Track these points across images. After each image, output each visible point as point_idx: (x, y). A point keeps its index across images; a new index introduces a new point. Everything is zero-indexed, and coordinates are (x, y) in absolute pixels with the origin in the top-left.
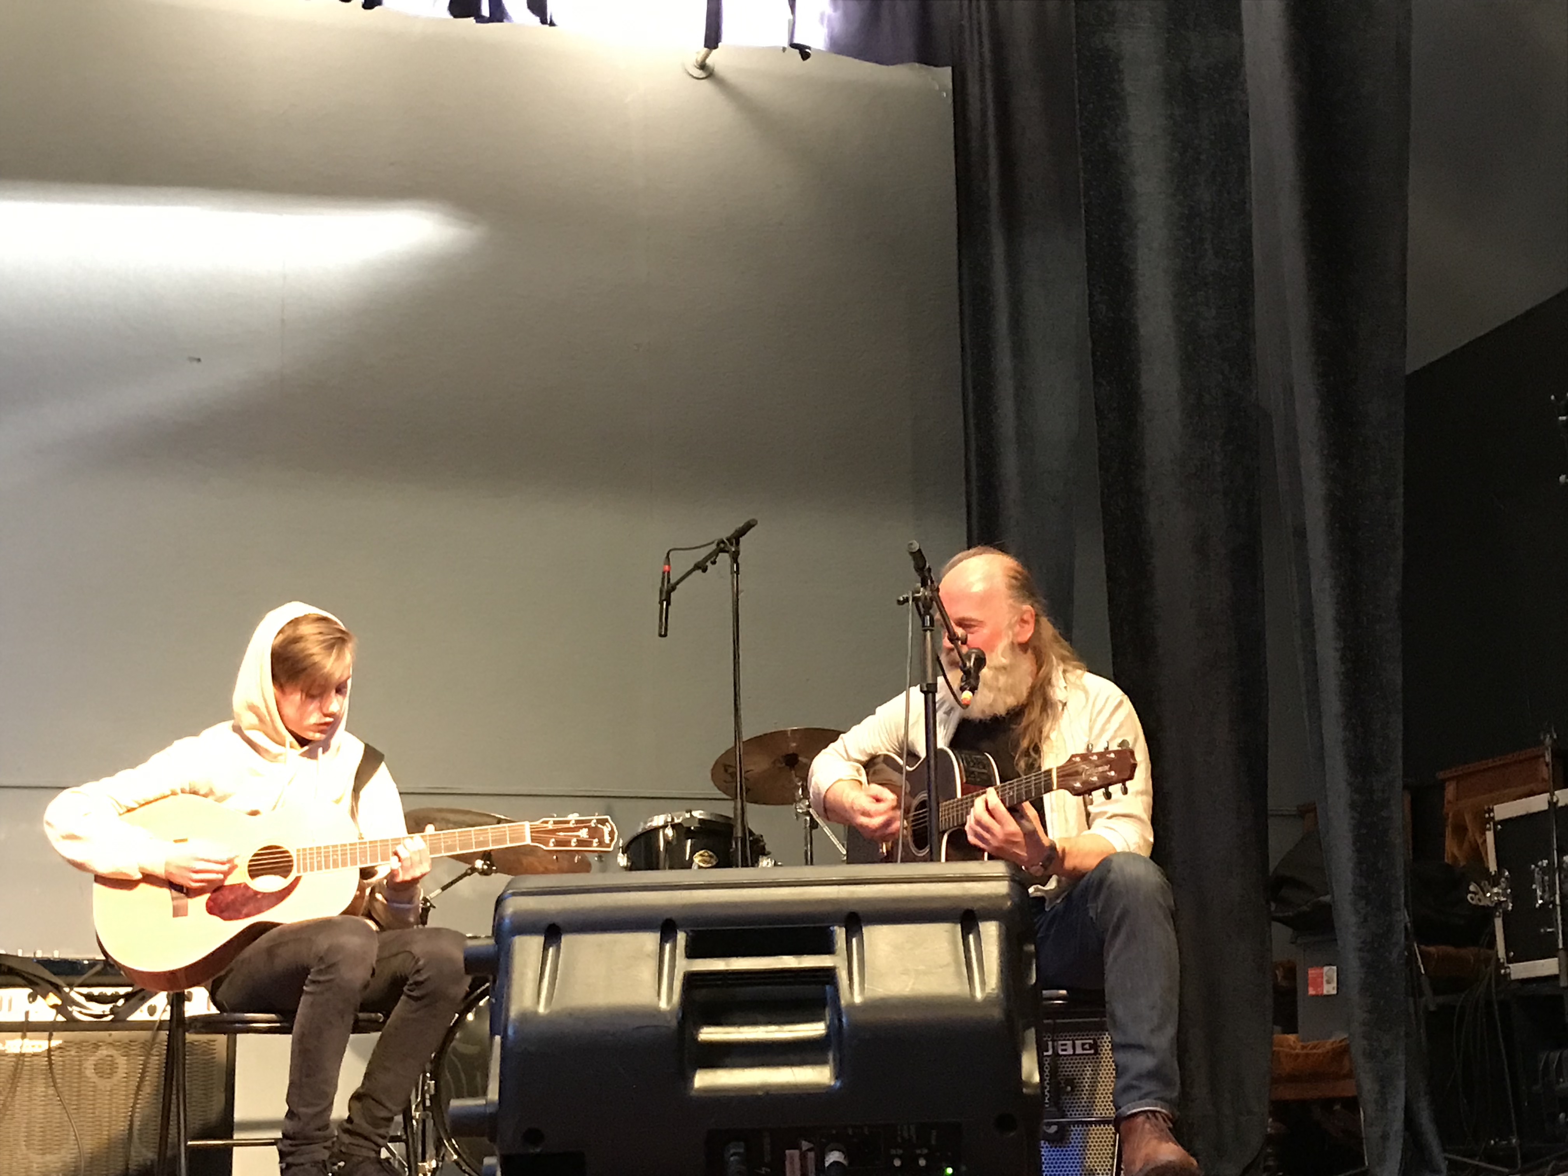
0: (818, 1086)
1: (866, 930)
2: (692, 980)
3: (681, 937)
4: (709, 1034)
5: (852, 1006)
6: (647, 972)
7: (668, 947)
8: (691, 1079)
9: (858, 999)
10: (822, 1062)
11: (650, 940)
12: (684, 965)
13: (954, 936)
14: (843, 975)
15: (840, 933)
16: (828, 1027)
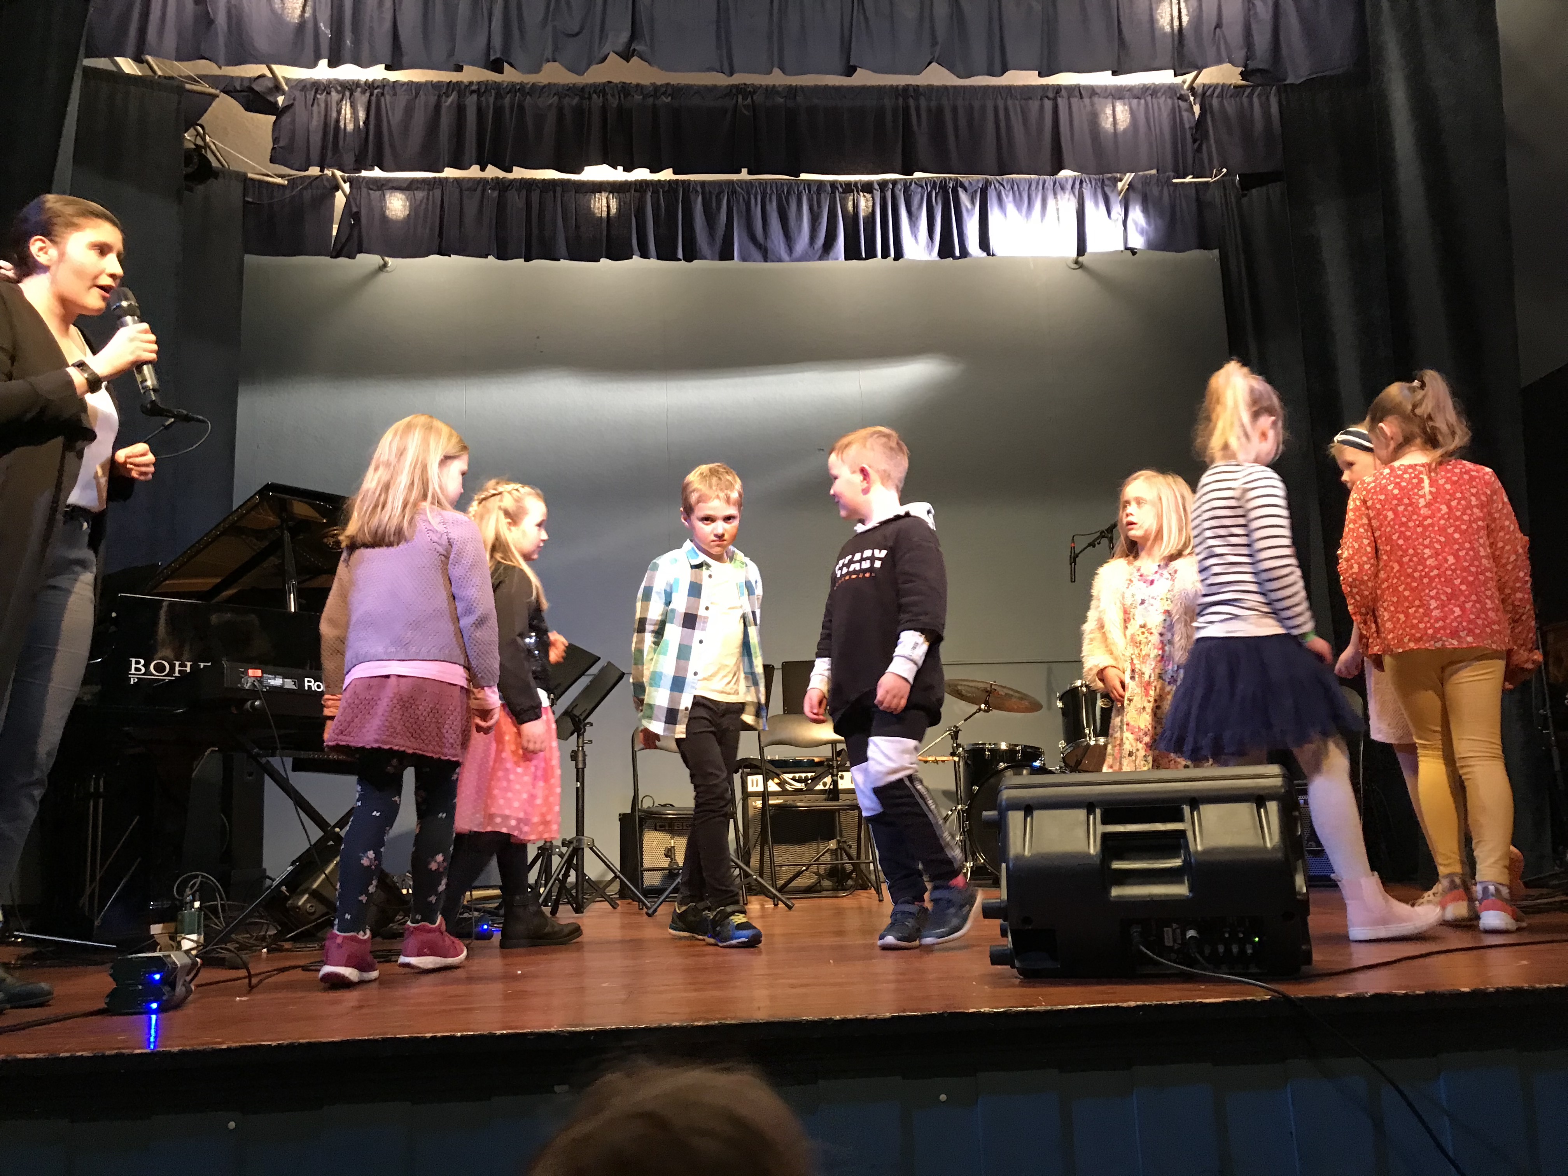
0: (1180, 895)
1: (1201, 807)
2: (1105, 836)
3: (1098, 811)
4: (1117, 865)
5: (1197, 852)
6: (1081, 832)
7: (1091, 817)
8: (1110, 892)
9: (1199, 848)
10: (1181, 882)
11: (1081, 813)
12: (1102, 829)
13: (1252, 810)
14: (1190, 834)
15: (1186, 809)
16: (1184, 861)
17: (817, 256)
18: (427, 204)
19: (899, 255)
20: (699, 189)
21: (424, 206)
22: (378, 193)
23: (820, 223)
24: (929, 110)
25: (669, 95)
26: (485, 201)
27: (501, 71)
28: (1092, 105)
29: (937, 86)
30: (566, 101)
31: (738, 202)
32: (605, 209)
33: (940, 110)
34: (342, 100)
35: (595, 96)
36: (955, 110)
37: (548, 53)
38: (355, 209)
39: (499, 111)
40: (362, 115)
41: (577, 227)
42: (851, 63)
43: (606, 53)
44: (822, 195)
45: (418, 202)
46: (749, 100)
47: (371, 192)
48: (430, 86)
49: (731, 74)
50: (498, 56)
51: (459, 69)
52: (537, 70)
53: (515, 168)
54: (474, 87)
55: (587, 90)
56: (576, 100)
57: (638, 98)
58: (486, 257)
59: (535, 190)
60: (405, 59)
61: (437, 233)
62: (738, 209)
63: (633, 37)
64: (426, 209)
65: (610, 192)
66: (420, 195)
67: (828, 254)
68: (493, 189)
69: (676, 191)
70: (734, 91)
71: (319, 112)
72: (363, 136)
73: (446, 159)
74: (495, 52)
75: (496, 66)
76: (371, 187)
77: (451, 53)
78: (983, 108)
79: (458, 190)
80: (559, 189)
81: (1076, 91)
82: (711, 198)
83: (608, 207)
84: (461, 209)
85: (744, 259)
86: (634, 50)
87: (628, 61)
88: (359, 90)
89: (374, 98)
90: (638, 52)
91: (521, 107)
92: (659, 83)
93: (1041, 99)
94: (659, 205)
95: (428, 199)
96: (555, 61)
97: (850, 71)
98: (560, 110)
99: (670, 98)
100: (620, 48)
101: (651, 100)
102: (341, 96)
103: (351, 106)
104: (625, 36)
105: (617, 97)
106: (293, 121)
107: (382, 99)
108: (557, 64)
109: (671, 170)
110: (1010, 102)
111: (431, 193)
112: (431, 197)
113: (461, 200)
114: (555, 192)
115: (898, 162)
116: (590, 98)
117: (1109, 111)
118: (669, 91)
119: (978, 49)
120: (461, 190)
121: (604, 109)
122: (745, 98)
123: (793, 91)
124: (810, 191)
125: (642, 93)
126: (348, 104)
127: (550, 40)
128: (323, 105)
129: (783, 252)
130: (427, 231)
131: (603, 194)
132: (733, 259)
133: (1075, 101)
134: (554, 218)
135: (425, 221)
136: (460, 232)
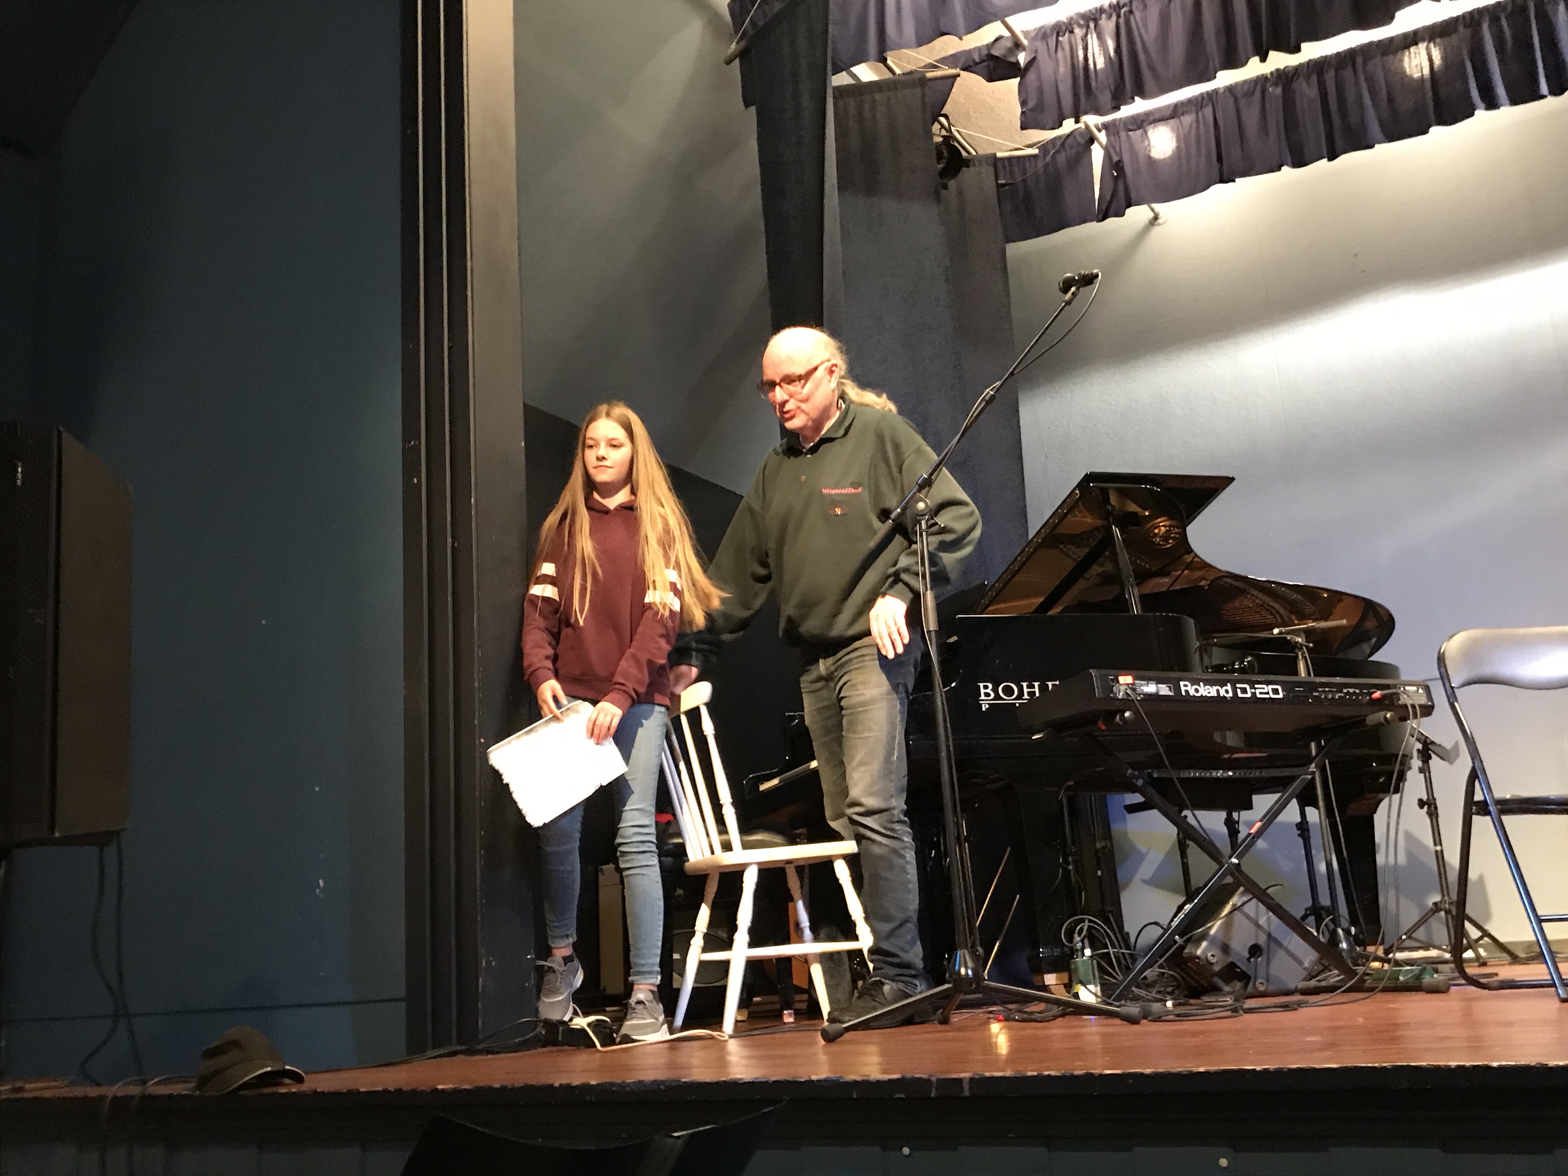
18: (1198, 127)
21: (1194, 131)
22: (1139, 132)
26: (1267, 100)
32: (1425, 63)
34: (1086, 35)
38: (1116, 159)
40: (1111, 44)
41: (1391, 99)
45: (1187, 129)
47: (1131, 133)
53: (1304, 45)
58: (1279, 169)
59: (1328, 70)
61: (1215, 159)
64: (1198, 135)
65: (1430, 40)
66: (1188, 119)
68: (1275, 84)
71: (1065, 57)
72: (1117, 67)
73: (1219, 61)
76: (1130, 127)
79: (1232, 101)
80: (1359, 60)
83: (1430, 60)
84: (1240, 121)
88: (1104, 16)
89: (1122, 20)
94: (1502, 35)
95: (1197, 121)
102: (1085, 31)
103: (1098, 37)
106: (1039, 77)
107: (1132, 18)
111: (1200, 114)
112: (1201, 120)
113: (1238, 111)
114: (1354, 64)
120: (1236, 101)
126: (1095, 36)
128: (1067, 47)
130: (1203, 159)
131: (1420, 45)
134: (1360, 97)
135: (1199, 149)
136: (1243, 149)
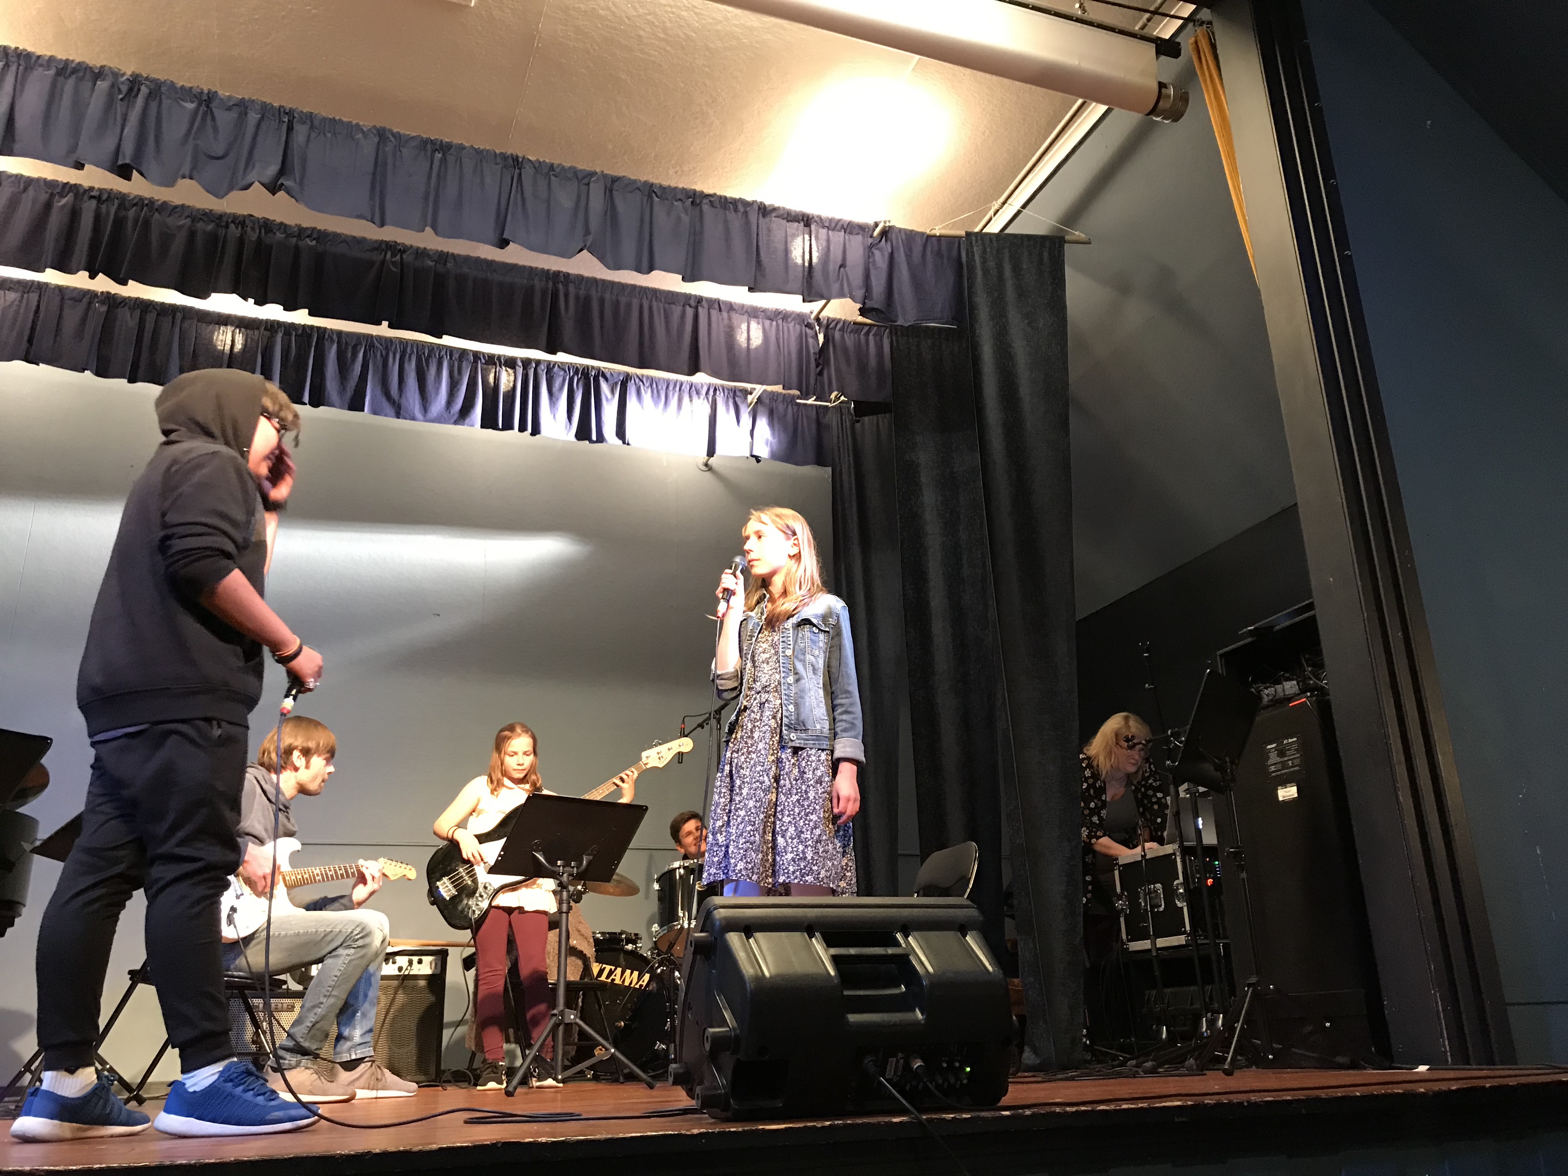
17: (453, 420)
18: (19, 306)
19: (536, 431)
20: (335, 337)
21: (14, 308)
23: (459, 389)
24: (577, 297)
25: (314, 239)
26: (90, 314)
27: (128, 178)
28: (730, 319)
29: (588, 278)
30: (200, 225)
31: (375, 356)
32: (229, 342)
33: (588, 299)
35: (232, 225)
36: (602, 301)
37: (186, 169)
39: (119, 222)
41: (194, 356)
42: (505, 236)
43: (250, 182)
44: (464, 363)
45: (8, 304)
46: (398, 257)
48: (42, 183)
49: (382, 225)
50: (128, 161)
51: (79, 166)
52: (170, 183)
53: (131, 282)
54: (93, 194)
55: (224, 219)
56: (210, 227)
57: (280, 236)
58: (83, 371)
59: (151, 312)
60: (17, 147)
61: (26, 338)
62: (374, 364)
63: (282, 172)
64: (17, 312)
65: (237, 327)
66: (12, 296)
67: (464, 419)
68: (102, 303)
69: (310, 336)
70: (384, 246)
73: (49, 259)
74: (124, 157)
75: (124, 172)
77: (73, 148)
78: (629, 305)
79: (58, 298)
80: (179, 316)
81: (715, 304)
82: (346, 348)
83: (233, 341)
84: (60, 317)
85: (375, 412)
86: (282, 184)
87: (274, 195)
90: (286, 187)
91: (147, 223)
92: (305, 225)
93: (684, 306)
94: (289, 347)
95: (21, 301)
96: (191, 178)
97: (503, 243)
98: (192, 234)
99: (314, 242)
100: (266, 180)
101: (295, 239)
104: (273, 169)
105: (258, 231)
108: (193, 182)
109: (307, 311)
110: (654, 304)
111: (26, 296)
112: (24, 301)
113: (61, 309)
114: (174, 318)
115: (543, 340)
116: (227, 226)
117: (744, 326)
118: (315, 236)
119: (629, 247)
120: (63, 299)
121: (241, 241)
122: (394, 255)
123: (443, 257)
124: (451, 358)
125: (285, 232)
127: (189, 159)
129: (418, 413)
130: (14, 334)
131: (229, 327)
132: (363, 410)
133: (714, 312)
134: (170, 344)
135: (14, 324)
136: (55, 341)
